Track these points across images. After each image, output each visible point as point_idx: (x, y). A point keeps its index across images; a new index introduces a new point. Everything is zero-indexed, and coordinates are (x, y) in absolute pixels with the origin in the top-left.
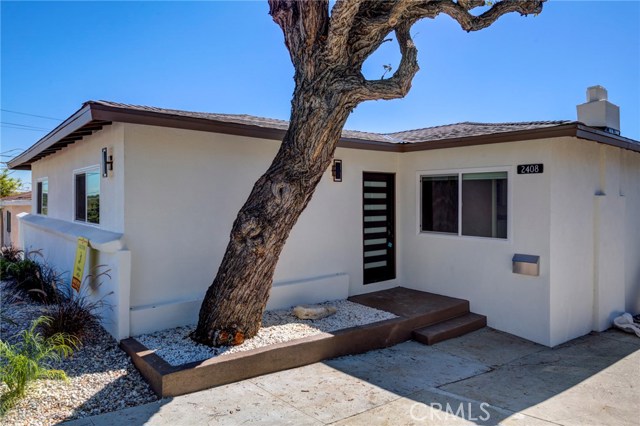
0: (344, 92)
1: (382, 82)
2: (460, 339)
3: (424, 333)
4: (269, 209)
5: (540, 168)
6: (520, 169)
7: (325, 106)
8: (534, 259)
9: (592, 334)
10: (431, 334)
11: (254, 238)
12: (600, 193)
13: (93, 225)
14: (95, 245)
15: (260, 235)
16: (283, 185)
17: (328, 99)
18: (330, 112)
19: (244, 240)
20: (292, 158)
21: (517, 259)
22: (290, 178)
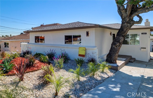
0: (133, 23)
1: (137, 22)
3: (131, 61)
4: (120, 41)
5: (146, 33)
6: (142, 34)
7: (130, 25)
11: (119, 46)
13: (80, 45)
16: (122, 37)
19: (117, 46)
20: (123, 33)
21: (142, 48)
22: (123, 36)
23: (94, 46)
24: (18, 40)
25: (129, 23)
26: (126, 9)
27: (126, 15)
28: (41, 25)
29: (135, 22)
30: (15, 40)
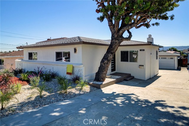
0: (121, 39)
1: (126, 38)
2: (132, 80)
3: (127, 79)
4: (109, 58)
5: (144, 50)
6: (140, 50)
7: (118, 42)
8: (143, 66)
9: (150, 78)
10: (128, 79)
12: (151, 54)
13: (69, 62)
14: (74, 66)
15: (107, 63)
16: (110, 54)
17: (119, 41)
18: (119, 43)
19: (105, 64)
20: (112, 50)
21: (140, 66)
22: (112, 53)
23: (81, 63)
24: (14, 57)
25: (117, 40)
26: (114, 25)
27: (114, 31)
28: (48, 39)
29: (124, 38)
30: (11, 57)
